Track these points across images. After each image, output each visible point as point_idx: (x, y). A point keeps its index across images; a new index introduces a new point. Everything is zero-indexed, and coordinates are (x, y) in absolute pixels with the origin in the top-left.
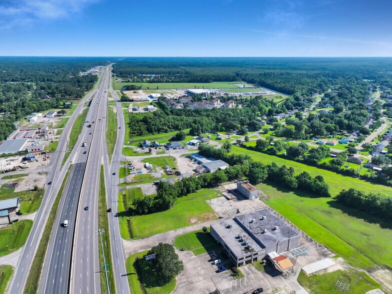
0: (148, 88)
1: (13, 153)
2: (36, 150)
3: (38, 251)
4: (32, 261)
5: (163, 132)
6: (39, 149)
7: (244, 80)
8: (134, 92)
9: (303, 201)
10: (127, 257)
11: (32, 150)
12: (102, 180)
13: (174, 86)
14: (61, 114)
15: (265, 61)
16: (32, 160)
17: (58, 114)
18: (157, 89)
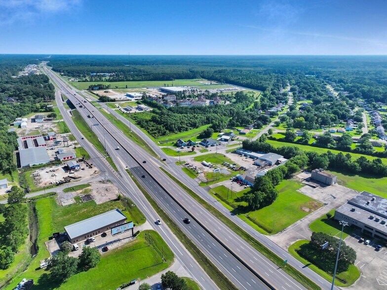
0: (117, 88)
1: (44, 163)
2: (68, 158)
3: (196, 259)
4: (203, 270)
5: (184, 130)
6: (71, 157)
7: (203, 77)
8: (105, 92)
9: (372, 182)
10: (287, 250)
11: (65, 158)
12: (178, 182)
13: (139, 84)
14: (52, 118)
15: (202, 59)
16: (76, 169)
17: (48, 118)
18: (127, 88)
